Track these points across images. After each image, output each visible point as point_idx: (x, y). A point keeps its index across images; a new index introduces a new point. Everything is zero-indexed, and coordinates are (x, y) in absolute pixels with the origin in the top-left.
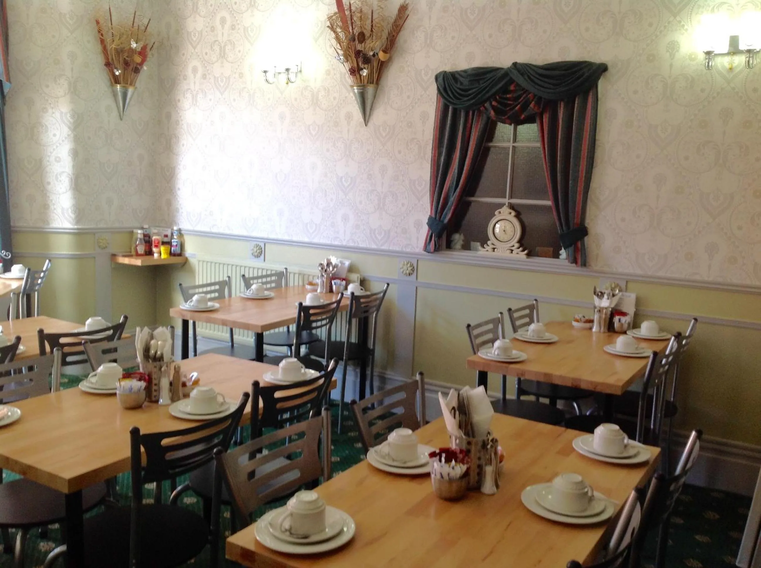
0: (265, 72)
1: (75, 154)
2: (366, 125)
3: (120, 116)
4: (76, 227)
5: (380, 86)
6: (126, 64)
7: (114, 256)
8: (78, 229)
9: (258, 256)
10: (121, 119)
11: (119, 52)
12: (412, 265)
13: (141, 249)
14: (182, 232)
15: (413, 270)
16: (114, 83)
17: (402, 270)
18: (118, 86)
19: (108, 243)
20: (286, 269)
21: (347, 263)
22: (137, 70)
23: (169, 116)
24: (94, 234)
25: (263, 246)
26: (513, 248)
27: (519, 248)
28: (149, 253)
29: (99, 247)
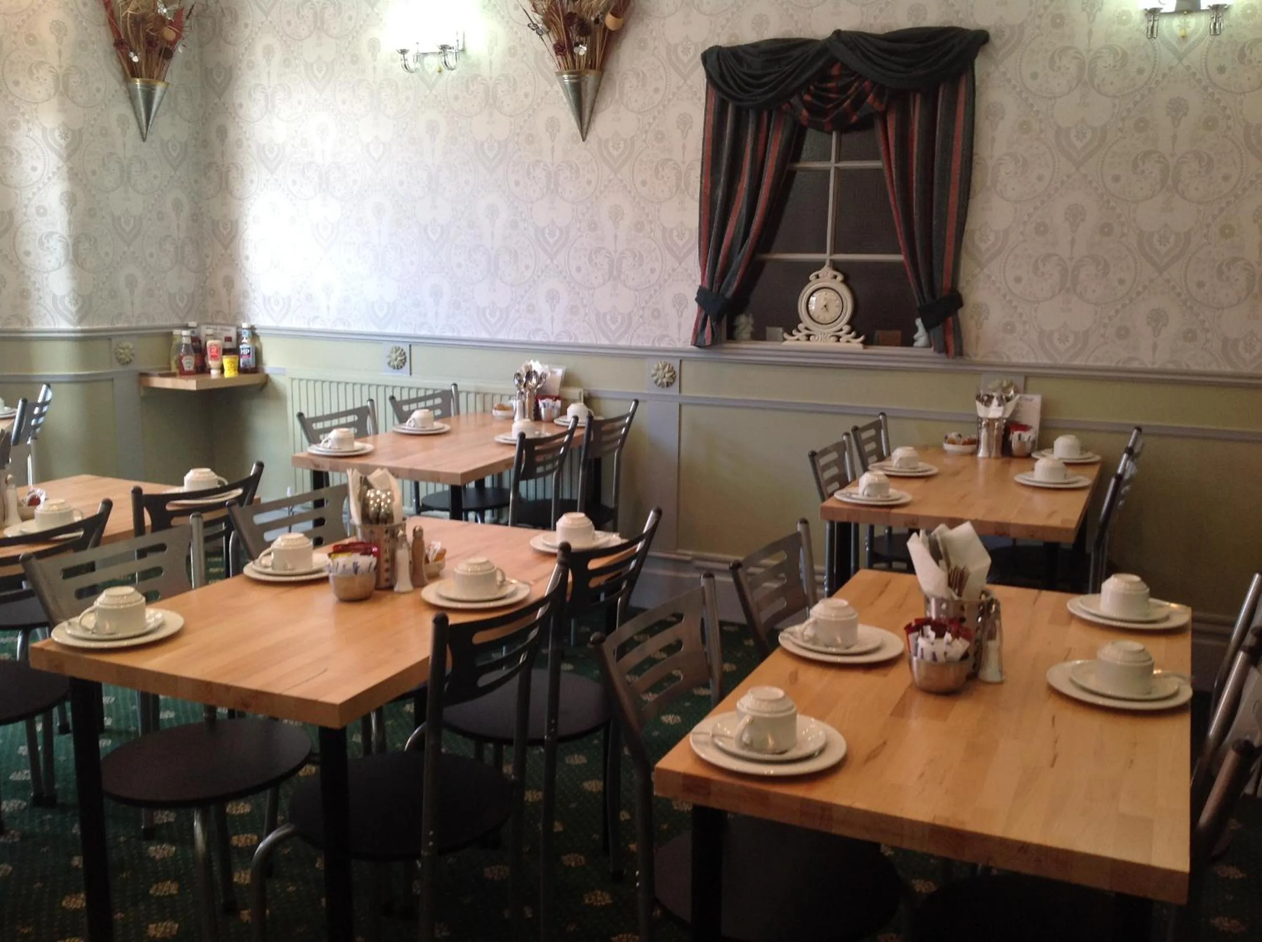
0: (403, 52)
1: (71, 201)
2: (584, 140)
3: (142, 133)
4: (79, 328)
5: (606, 74)
6: (150, 43)
7: (144, 375)
8: (82, 331)
9: (399, 367)
10: (144, 139)
11: (138, 21)
12: (671, 370)
13: (189, 363)
14: (257, 331)
15: (673, 377)
16: (130, 76)
17: (655, 378)
18: (138, 82)
19: (133, 355)
20: (455, 385)
21: (559, 372)
22: (167, 54)
23: (222, 132)
24: (109, 339)
25: (406, 349)
26: (840, 334)
27: (849, 333)
28: (202, 369)
29: (119, 360)
